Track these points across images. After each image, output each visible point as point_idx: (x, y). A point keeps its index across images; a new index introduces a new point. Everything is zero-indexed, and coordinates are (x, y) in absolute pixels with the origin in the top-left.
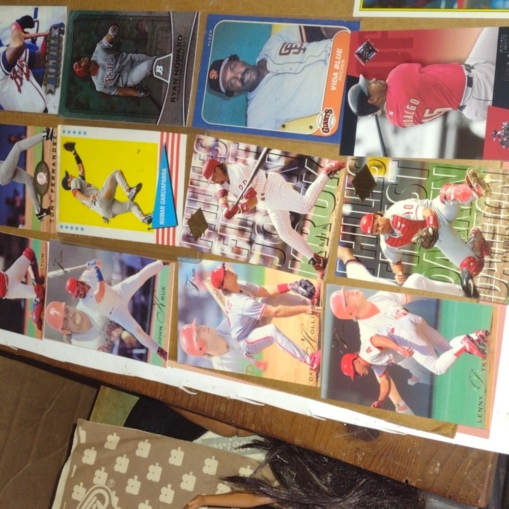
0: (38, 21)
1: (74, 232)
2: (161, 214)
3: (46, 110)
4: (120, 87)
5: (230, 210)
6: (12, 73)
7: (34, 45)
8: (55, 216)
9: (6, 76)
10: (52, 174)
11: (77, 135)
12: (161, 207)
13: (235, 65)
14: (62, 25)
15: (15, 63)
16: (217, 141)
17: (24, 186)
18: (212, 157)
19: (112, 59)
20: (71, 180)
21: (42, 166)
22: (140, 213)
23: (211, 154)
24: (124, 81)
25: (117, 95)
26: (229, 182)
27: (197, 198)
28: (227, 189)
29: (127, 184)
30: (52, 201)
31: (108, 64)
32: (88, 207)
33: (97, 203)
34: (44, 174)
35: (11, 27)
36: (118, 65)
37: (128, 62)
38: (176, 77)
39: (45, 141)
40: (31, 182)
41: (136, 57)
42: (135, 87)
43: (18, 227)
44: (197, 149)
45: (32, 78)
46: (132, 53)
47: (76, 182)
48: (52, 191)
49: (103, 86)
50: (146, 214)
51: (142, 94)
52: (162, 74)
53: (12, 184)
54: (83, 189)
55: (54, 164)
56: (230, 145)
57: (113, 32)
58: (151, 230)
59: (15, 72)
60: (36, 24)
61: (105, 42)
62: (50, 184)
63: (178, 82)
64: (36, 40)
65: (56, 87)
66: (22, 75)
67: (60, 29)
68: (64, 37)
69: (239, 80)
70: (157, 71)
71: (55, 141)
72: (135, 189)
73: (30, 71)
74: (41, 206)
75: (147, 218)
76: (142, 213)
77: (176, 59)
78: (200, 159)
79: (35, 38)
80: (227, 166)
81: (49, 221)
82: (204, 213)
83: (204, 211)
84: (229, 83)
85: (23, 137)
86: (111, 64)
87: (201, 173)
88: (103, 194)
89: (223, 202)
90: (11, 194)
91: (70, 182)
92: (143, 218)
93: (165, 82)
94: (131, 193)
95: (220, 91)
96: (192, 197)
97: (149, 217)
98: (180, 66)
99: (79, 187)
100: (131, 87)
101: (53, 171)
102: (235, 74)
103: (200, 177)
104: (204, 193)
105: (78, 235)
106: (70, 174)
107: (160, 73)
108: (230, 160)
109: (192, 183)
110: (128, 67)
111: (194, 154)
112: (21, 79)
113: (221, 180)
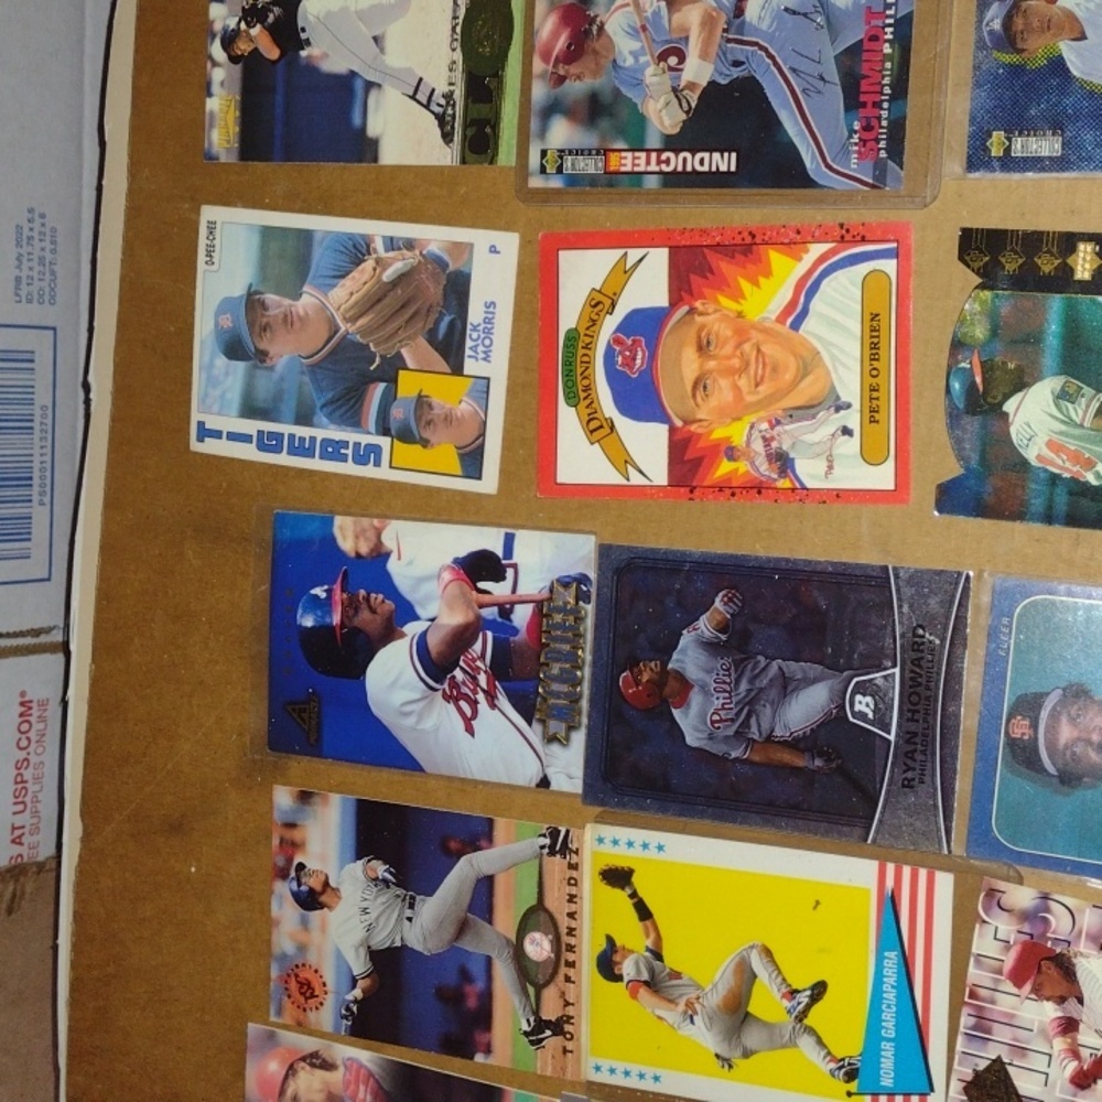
0: (515, 566)
1: (633, 1083)
2: (883, 1060)
3: (544, 783)
4: (754, 741)
5: (1085, 1068)
6: (446, 686)
7: (508, 623)
8: (578, 1040)
9: (430, 692)
10: (566, 939)
11: (637, 852)
12: (883, 1043)
13: (1079, 709)
14: (582, 579)
15: (456, 664)
16: (1045, 897)
17: (489, 961)
18: (1032, 935)
19: (728, 670)
20: (625, 957)
21: (536, 915)
22: (823, 1053)
23: (1026, 928)
24: (765, 726)
25: (746, 759)
26: (1081, 1001)
27: (989, 1032)
28: (1075, 1016)
29: (784, 980)
30: (567, 1004)
31: (715, 681)
32: (672, 1026)
33: (695, 1018)
34: (544, 937)
35: (439, 576)
36: (744, 686)
37: (771, 680)
38: (913, 727)
39: (546, 859)
40: (507, 953)
41: (793, 667)
42: (795, 744)
43: (471, 1058)
44: (987, 910)
45: (503, 701)
46: (784, 660)
47: (637, 964)
48: (568, 979)
49: (705, 735)
50: (840, 1057)
51: (818, 763)
52: (871, 715)
53: (453, 951)
54: (657, 982)
55: (571, 915)
56: (1082, 911)
57: (726, 604)
58: (853, 1097)
59: (454, 684)
60: (510, 573)
61: (705, 625)
62: (563, 962)
63: (918, 740)
64: (511, 611)
65: (571, 728)
66: (475, 693)
67: (578, 588)
68: (589, 609)
69: (1095, 746)
70: (858, 707)
71: (575, 859)
72: (808, 993)
73: (497, 683)
74: (536, 1013)
75: (843, 1067)
76: (829, 1053)
77: (911, 683)
78: (996, 938)
79: (508, 606)
80: (1075, 961)
81: (561, 1050)
82: (1009, 1068)
83: (1010, 1064)
84: (1068, 753)
85: (483, 843)
86: (725, 682)
87: (1000, 972)
88: (714, 999)
89: (1066, 1047)
90: (450, 978)
91: (620, 963)
92: (833, 1065)
93: (881, 736)
94: (794, 1002)
95: (1042, 770)
96: (975, 1028)
97: (849, 1064)
98: (923, 702)
99: (645, 976)
100: (784, 744)
101: (571, 931)
102: (1081, 731)
103: (997, 981)
104: (1009, 1022)
105: (644, 1093)
106: (619, 943)
107: (867, 715)
108: (1083, 946)
109: (973, 995)
110: (773, 693)
111: (977, 926)
112: (474, 704)
113: (1059, 994)
